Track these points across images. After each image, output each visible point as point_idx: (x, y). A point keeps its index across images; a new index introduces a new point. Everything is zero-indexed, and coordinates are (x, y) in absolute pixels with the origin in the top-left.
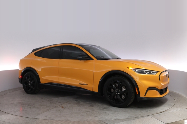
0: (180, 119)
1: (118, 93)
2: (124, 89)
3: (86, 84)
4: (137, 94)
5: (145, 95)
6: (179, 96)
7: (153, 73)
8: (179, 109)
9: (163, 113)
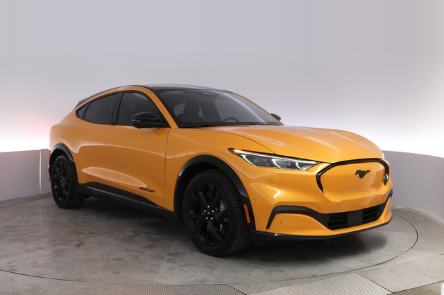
0: (429, 281)
1: (209, 217)
2: (222, 208)
3: (152, 189)
4: (249, 221)
5: (268, 227)
6: (427, 221)
7: (301, 165)
8: (428, 255)
9: (387, 264)
